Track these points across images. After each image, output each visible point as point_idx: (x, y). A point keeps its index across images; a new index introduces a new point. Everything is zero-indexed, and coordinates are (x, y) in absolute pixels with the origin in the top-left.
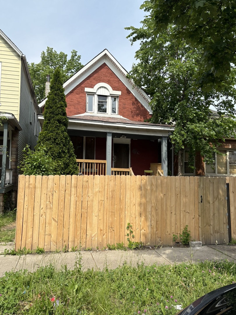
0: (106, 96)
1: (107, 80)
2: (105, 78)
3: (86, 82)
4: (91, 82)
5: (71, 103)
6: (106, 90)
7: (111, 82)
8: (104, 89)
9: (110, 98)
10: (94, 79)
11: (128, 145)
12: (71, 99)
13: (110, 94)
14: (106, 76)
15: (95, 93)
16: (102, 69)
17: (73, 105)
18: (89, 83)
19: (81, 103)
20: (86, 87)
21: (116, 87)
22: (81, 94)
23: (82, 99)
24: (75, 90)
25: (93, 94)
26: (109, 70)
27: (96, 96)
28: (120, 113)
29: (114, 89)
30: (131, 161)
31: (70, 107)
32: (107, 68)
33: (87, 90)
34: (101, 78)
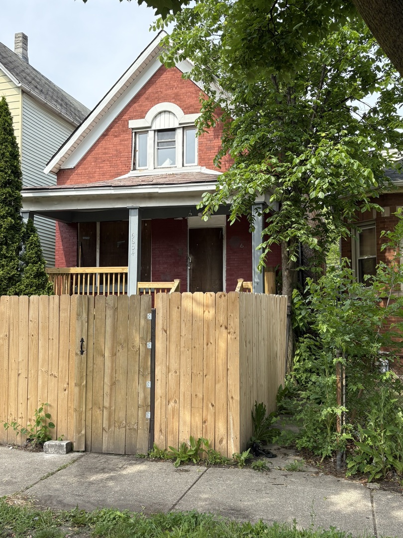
0: (174, 130)
1: (173, 96)
2: (169, 92)
3: (131, 109)
4: (141, 106)
5: (104, 156)
6: (171, 116)
7: (182, 97)
8: (167, 115)
9: (179, 132)
10: (147, 99)
11: (220, 229)
12: (105, 149)
13: (180, 124)
14: (172, 87)
15: (150, 127)
16: (162, 74)
17: (108, 160)
18: (138, 108)
19: (123, 154)
20: (131, 118)
21: (191, 106)
22: (122, 136)
23: (124, 145)
24: (112, 130)
25: (145, 130)
26: (177, 73)
27: (151, 134)
28: (202, 161)
29: (187, 110)
30: (227, 265)
31: (102, 165)
32: (175, 70)
33: (133, 124)
34: (161, 92)
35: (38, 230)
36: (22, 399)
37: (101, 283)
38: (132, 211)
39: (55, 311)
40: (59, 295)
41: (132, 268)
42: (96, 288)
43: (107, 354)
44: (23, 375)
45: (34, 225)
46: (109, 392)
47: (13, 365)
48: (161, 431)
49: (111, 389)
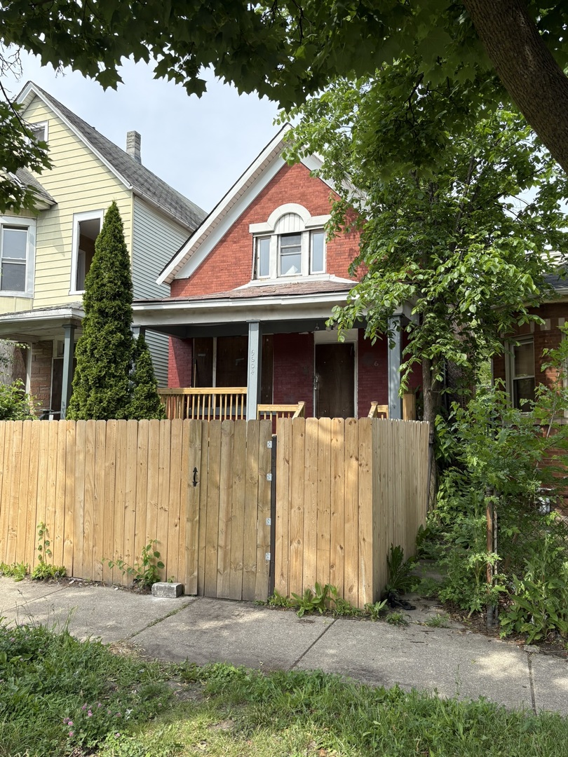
0: (299, 234)
1: (299, 196)
2: (295, 191)
3: (252, 212)
4: (263, 208)
5: (222, 264)
6: (297, 218)
7: (309, 197)
8: (292, 218)
9: (305, 236)
10: (270, 200)
11: (352, 345)
12: (223, 256)
13: (306, 227)
14: (297, 187)
15: (273, 232)
16: (287, 172)
17: (226, 269)
18: (259, 211)
19: (243, 262)
20: (252, 222)
21: (319, 207)
22: (242, 242)
23: (244, 252)
24: (231, 235)
25: (267, 235)
26: (303, 170)
27: (274, 239)
28: (331, 269)
29: (315, 211)
30: (359, 385)
31: (220, 274)
32: (301, 167)
33: (254, 228)
34: (286, 192)
35: (150, 346)
36: (128, 535)
37: (218, 405)
38: (252, 325)
39: (166, 438)
40: (172, 419)
41: (251, 389)
42: (212, 410)
43: (223, 486)
44: (130, 508)
45: (146, 341)
46: (224, 528)
47: (120, 497)
48: (282, 575)
49: (227, 526)
